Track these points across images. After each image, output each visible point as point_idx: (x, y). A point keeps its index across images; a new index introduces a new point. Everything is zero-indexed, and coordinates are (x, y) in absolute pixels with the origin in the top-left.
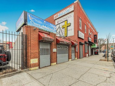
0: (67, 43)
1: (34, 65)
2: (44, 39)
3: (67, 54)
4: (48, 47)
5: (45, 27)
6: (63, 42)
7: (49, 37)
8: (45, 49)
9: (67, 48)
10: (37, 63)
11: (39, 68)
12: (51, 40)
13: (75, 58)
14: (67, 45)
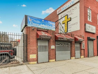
0: (68, 40)
1: (33, 60)
2: (41, 37)
3: (69, 52)
4: (46, 44)
5: (44, 25)
6: (63, 38)
7: (47, 35)
8: (43, 46)
9: (69, 45)
10: (35, 58)
11: (38, 63)
12: (48, 37)
13: (80, 56)
14: (69, 42)
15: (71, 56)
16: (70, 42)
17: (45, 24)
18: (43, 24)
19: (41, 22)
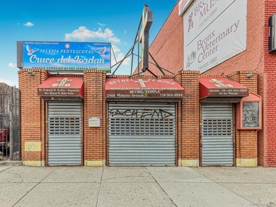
0: (149, 95)
1: (32, 156)
2: (43, 92)
3: (172, 138)
4: (76, 112)
5: (69, 60)
8: (65, 120)
9: (171, 114)
10: (38, 152)
11: (47, 165)
12: (67, 92)
13: (235, 157)
14: (169, 103)
15: (178, 155)
16: (175, 103)
17: (73, 56)
18: (66, 56)
19: (62, 51)
